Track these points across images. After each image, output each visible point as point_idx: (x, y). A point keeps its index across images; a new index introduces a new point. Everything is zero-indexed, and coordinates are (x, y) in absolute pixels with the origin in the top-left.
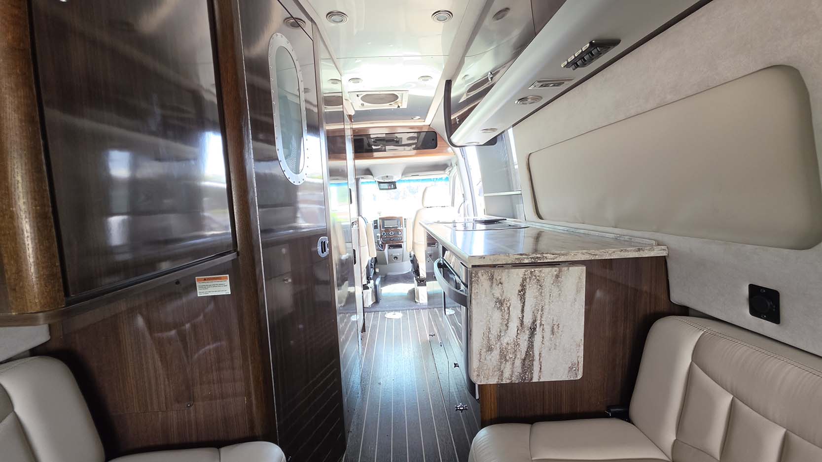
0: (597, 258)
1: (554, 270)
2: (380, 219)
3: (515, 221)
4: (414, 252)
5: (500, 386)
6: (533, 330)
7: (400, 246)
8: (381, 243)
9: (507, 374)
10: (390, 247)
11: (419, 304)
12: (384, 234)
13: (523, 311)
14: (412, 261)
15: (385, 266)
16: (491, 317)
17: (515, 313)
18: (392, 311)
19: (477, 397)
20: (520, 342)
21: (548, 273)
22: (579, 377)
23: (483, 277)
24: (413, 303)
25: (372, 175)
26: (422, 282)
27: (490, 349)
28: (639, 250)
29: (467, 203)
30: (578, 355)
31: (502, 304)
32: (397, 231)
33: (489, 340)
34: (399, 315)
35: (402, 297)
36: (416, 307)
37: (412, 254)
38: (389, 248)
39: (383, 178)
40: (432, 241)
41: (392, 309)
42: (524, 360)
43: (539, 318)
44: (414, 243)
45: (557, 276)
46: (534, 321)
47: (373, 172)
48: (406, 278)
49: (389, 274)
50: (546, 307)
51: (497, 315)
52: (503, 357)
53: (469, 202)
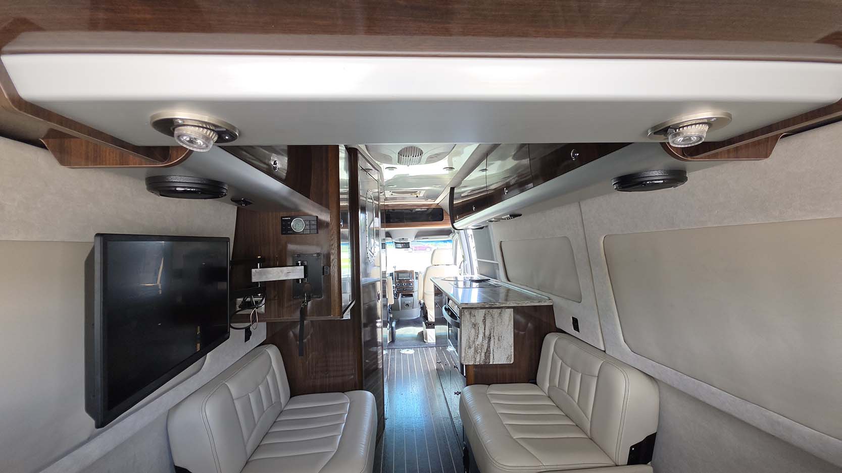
0: (520, 305)
1: (499, 311)
2: (395, 272)
3: (496, 281)
4: (424, 300)
5: (475, 366)
6: (490, 338)
7: (411, 295)
8: (395, 292)
9: (478, 360)
10: (403, 295)
11: (427, 343)
12: (398, 285)
13: (485, 329)
14: (422, 308)
15: (399, 311)
16: (470, 332)
17: (481, 331)
18: (406, 348)
19: (465, 375)
20: (484, 344)
21: (496, 312)
22: (512, 362)
23: (466, 313)
24: (422, 343)
25: (391, 237)
26: (430, 325)
27: (470, 347)
28: (539, 302)
29: (466, 262)
30: (511, 351)
31: (475, 326)
32: (409, 283)
33: (469, 342)
34: (411, 352)
35: (413, 338)
36: (425, 346)
37: (422, 302)
38: (402, 297)
39: (400, 240)
40: (438, 292)
41: (406, 347)
42: (486, 353)
43: (492, 333)
44: (424, 293)
45: (500, 313)
46: (490, 334)
47: (392, 236)
48: (416, 323)
49: (401, 319)
50: (496, 327)
51: (473, 331)
52: (476, 351)
53: (467, 262)
